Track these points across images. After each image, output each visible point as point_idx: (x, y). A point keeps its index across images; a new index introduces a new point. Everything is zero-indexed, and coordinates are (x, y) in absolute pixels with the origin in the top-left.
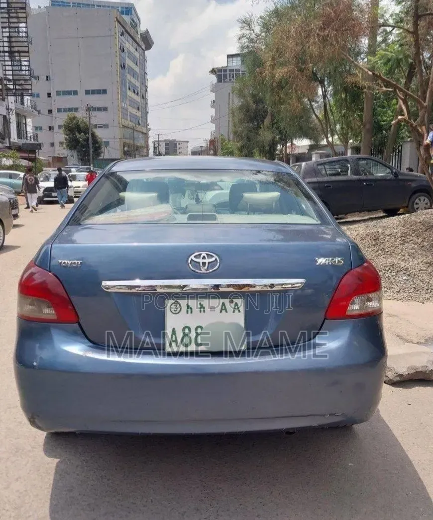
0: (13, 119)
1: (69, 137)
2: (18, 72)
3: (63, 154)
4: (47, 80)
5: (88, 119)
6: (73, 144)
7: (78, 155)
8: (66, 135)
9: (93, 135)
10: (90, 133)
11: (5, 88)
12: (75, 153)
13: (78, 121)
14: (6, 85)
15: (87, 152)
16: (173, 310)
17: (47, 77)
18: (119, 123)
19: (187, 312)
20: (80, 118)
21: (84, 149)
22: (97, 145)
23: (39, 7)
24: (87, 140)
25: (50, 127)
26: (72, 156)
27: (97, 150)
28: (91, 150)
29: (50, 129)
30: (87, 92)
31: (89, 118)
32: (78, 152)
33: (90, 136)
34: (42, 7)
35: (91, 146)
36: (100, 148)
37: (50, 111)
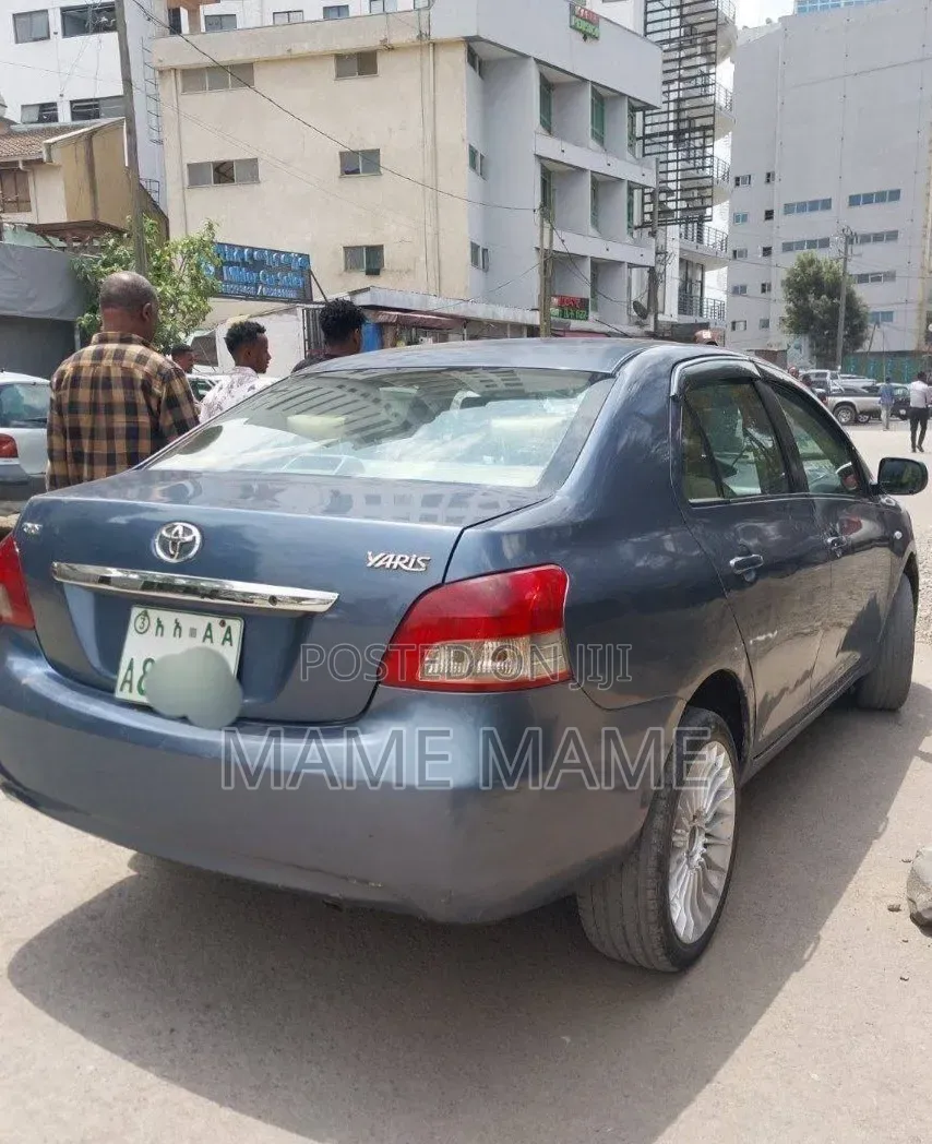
0: (673, 273)
1: (796, 306)
2: (693, 173)
3: (780, 344)
4: (768, 181)
5: (841, 262)
6: (802, 321)
7: (811, 346)
8: (790, 300)
9: (851, 298)
10: (844, 293)
11: (658, 209)
12: (804, 341)
13: (820, 268)
14: (661, 202)
15: (833, 336)
16: (138, 626)
17: (769, 175)
18: (922, 267)
19: (157, 634)
20: (826, 262)
21: (826, 332)
22: (856, 322)
23: (769, 21)
24: (834, 311)
25: (763, 285)
26: (798, 347)
27: (856, 332)
28: (842, 332)
29: (764, 291)
30: (854, 201)
31: (846, 259)
32: (813, 338)
33: (843, 302)
34: (775, 20)
35: (842, 323)
36: (862, 327)
37: (767, 251)
